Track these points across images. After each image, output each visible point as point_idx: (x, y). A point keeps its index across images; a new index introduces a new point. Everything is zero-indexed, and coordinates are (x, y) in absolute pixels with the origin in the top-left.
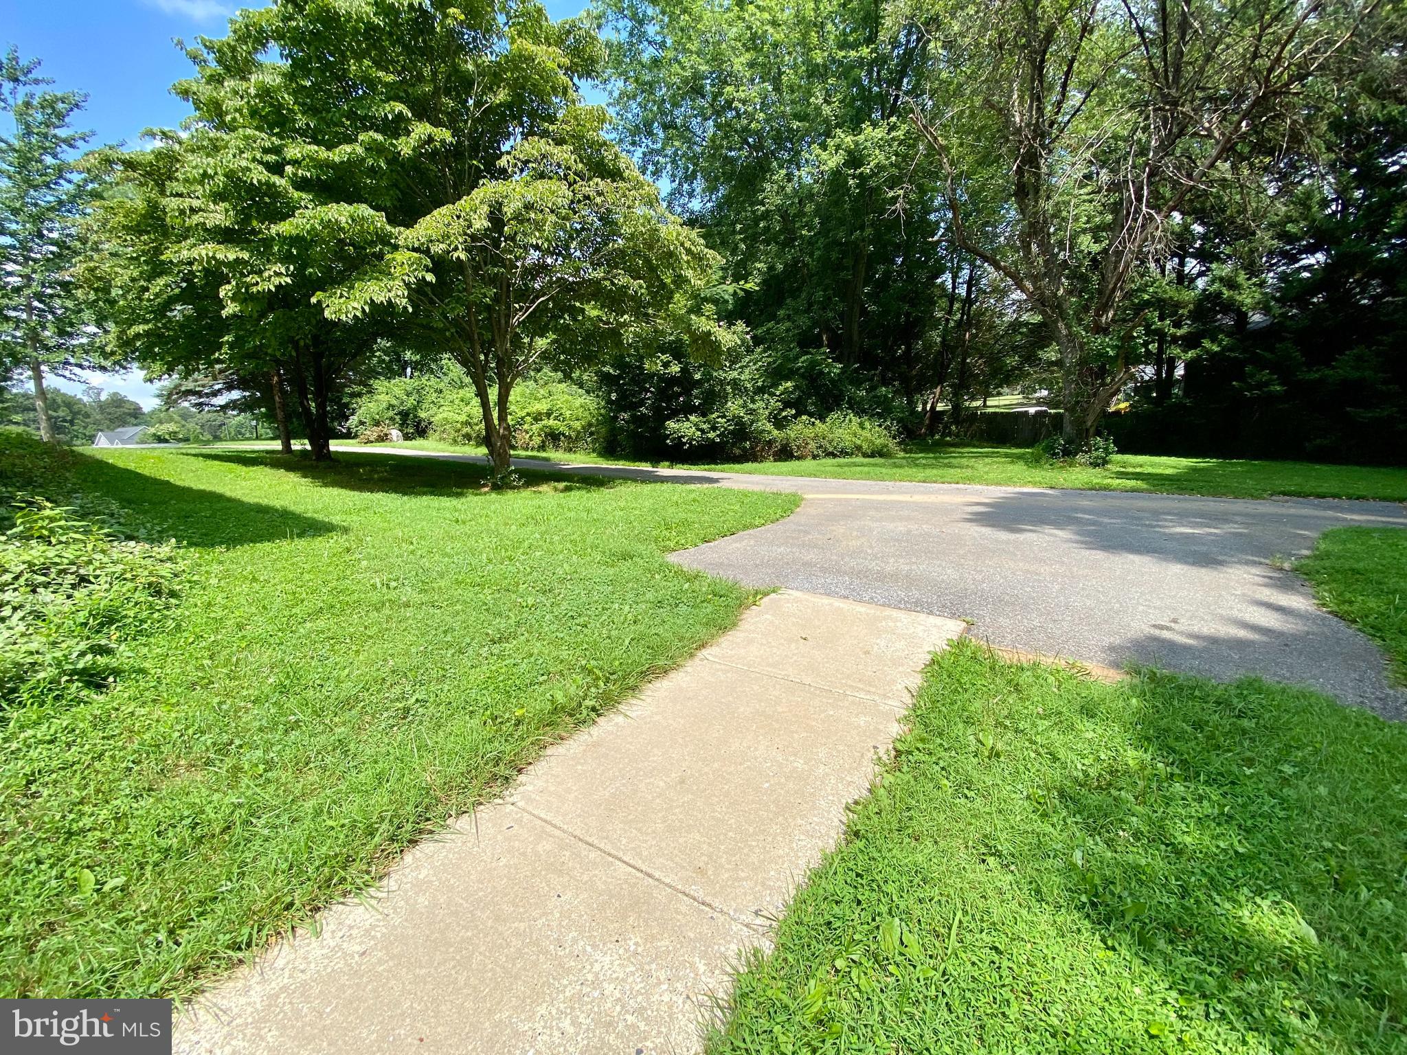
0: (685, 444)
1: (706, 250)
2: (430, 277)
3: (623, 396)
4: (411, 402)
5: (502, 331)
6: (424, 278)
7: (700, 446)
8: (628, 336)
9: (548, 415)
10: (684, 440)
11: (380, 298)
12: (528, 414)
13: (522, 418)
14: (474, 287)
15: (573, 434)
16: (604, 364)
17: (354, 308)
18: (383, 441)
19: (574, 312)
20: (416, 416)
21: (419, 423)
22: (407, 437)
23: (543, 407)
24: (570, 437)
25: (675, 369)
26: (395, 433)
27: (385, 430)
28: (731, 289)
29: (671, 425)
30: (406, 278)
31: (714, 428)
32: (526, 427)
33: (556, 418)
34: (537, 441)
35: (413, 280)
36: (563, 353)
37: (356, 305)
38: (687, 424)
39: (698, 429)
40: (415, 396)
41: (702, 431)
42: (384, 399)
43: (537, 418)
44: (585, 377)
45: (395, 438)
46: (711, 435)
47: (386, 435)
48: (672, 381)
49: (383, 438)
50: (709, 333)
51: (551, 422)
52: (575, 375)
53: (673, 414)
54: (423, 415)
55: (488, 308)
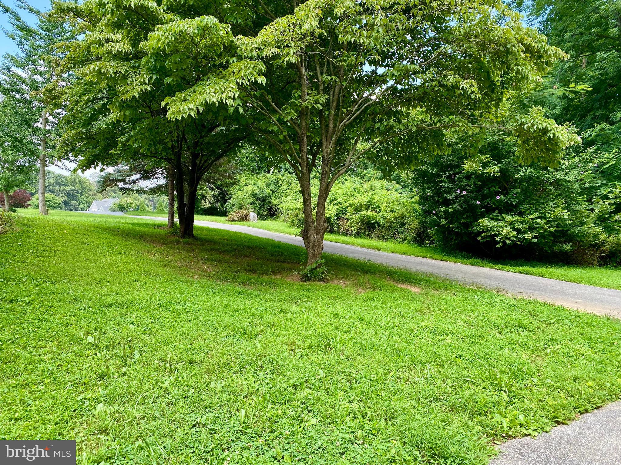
0: (498, 243)
1: (548, 46)
2: (262, 80)
3: (438, 192)
4: (268, 191)
5: (330, 134)
6: (256, 81)
7: (514, 244)
8: (450, 136)
9: (368, 206)
10: (497, 239)
11: (213, 98)
12: (351, 205)
13: (346, 208)
14: (308, 94)
15: (386, 224)
16: (423, 163)
17: (190, 109)
18: (243, 220)
19: (398, 115)
20: (270, 202)
21: (271, 207)
22: (262, 217)
23: (364, 199)
24: (384, 227)
25: (494, 169)
26: (252, 215)
27: (246, 213)
28: (559, 92)
29: (485, 222)
30: (240, 81)
31: (531, 229)
32: (347, 216)
33: (374, 210)
34: (354, 228)
35: (245, 82)
36: (386, 154)
37: (192, 106)
38: (501, 223)
39: (515, 229)
40: (272, 187)
41: (519, 231)
42: (249, 190)
43: (357, 209)
44: (403, 175)
45: (251, 218)
46: (528, 236)
47: (246, 216)
48: (488, 180)
49: (244, 218)
50: (545, 131)
51: (369, 213)
52: (394, 174)
53: (488, 211)
54: (275, 201)
55: (320, 113)
